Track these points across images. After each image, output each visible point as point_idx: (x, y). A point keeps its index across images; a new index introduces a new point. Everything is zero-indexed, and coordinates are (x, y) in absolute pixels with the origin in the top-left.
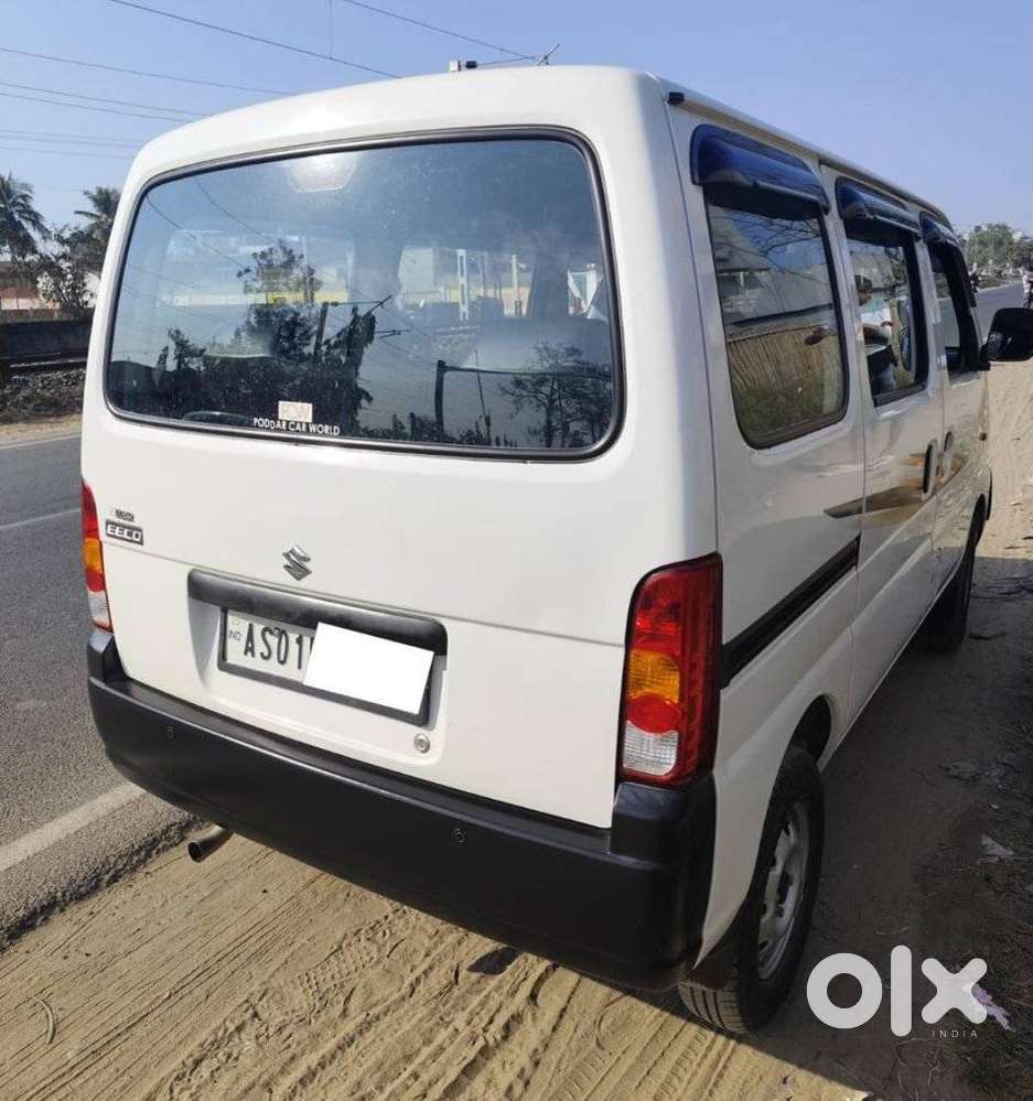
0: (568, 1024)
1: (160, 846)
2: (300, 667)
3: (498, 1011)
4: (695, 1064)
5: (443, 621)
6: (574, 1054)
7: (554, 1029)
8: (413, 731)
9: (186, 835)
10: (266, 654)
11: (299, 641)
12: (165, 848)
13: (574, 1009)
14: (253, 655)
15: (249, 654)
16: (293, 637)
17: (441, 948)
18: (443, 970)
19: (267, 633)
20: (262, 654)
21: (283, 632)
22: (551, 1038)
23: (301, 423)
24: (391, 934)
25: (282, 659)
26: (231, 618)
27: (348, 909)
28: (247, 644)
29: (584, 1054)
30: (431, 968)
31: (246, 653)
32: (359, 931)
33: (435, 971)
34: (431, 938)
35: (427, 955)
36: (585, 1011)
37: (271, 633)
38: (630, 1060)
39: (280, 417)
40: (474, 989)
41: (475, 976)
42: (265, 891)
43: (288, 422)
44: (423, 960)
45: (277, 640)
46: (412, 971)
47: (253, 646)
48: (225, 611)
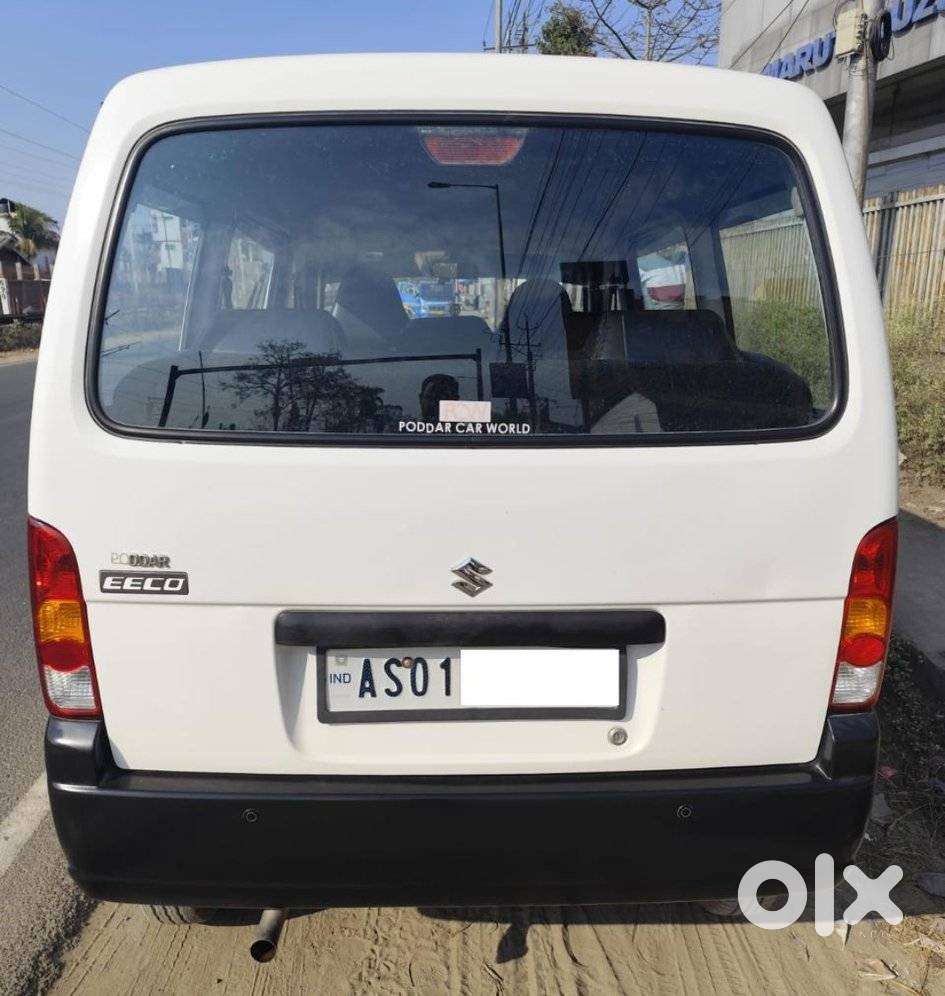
0: (621, 969)
1: (41, 985)
2: (448, 693)
3: (559, 986)
4: (731, 953)
5: (662, 610)
6: (649, 989)
7: (616, 977)
8: (607, 726)
9: (63, 959)
10: (394, 689)
11: (446, 666)
12: (49, 985)
13: (614, 956)
14: (374, 695)
15: (368, 695)
16: (434, 665)
17: (453, 955)
18: (478, 974)
19: (393, 667)
20: (388, 692)
21: (420, 660)
22: (620, 986)
23: (474, 424)
24: (395, 964)
25: (420, 688)
26: (331, 660)
27: (326, 959)
28: (363, 684)
29: (656, 985)
30: (464, 977)
31: (362, 695)
32: (360, 974)
33: (469, 976)
34: (436, 951)
35: (448, 968)
36: (622, 952)
37: (399, 664)
38: (690, 973)
39: (442, 419)
40: (521, 978)
41: (510, 965)
42: (219, 981)
43: (454, 424)
44: (449, 973)
45: (409, 671)
46: (449, 988)
47: (372, 683)
48: (322, 653)
